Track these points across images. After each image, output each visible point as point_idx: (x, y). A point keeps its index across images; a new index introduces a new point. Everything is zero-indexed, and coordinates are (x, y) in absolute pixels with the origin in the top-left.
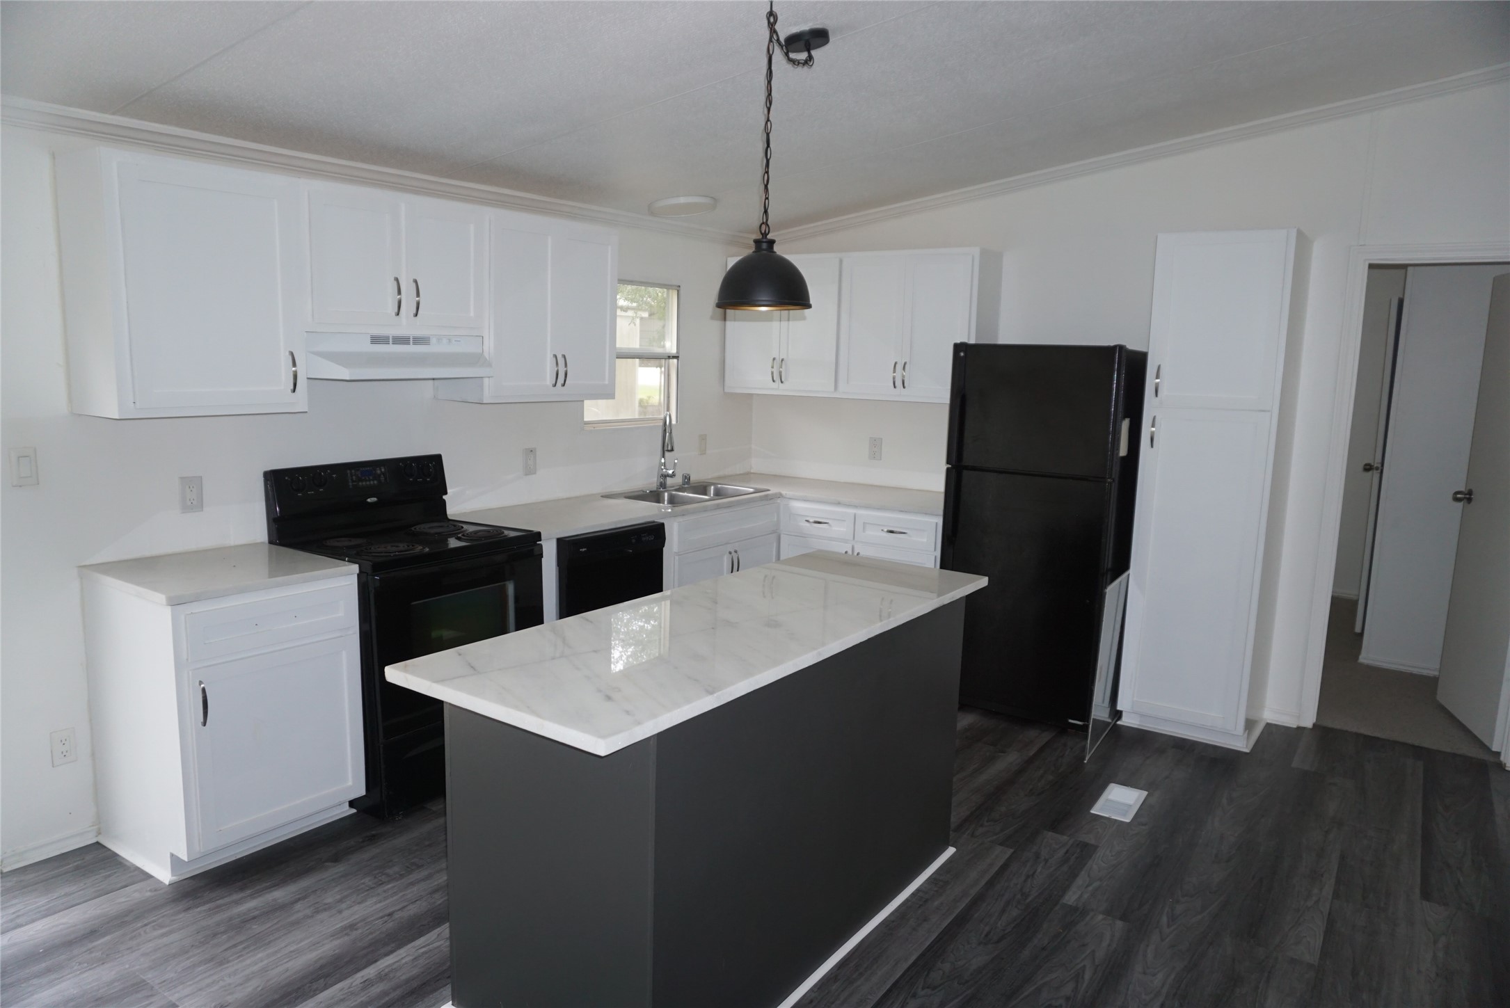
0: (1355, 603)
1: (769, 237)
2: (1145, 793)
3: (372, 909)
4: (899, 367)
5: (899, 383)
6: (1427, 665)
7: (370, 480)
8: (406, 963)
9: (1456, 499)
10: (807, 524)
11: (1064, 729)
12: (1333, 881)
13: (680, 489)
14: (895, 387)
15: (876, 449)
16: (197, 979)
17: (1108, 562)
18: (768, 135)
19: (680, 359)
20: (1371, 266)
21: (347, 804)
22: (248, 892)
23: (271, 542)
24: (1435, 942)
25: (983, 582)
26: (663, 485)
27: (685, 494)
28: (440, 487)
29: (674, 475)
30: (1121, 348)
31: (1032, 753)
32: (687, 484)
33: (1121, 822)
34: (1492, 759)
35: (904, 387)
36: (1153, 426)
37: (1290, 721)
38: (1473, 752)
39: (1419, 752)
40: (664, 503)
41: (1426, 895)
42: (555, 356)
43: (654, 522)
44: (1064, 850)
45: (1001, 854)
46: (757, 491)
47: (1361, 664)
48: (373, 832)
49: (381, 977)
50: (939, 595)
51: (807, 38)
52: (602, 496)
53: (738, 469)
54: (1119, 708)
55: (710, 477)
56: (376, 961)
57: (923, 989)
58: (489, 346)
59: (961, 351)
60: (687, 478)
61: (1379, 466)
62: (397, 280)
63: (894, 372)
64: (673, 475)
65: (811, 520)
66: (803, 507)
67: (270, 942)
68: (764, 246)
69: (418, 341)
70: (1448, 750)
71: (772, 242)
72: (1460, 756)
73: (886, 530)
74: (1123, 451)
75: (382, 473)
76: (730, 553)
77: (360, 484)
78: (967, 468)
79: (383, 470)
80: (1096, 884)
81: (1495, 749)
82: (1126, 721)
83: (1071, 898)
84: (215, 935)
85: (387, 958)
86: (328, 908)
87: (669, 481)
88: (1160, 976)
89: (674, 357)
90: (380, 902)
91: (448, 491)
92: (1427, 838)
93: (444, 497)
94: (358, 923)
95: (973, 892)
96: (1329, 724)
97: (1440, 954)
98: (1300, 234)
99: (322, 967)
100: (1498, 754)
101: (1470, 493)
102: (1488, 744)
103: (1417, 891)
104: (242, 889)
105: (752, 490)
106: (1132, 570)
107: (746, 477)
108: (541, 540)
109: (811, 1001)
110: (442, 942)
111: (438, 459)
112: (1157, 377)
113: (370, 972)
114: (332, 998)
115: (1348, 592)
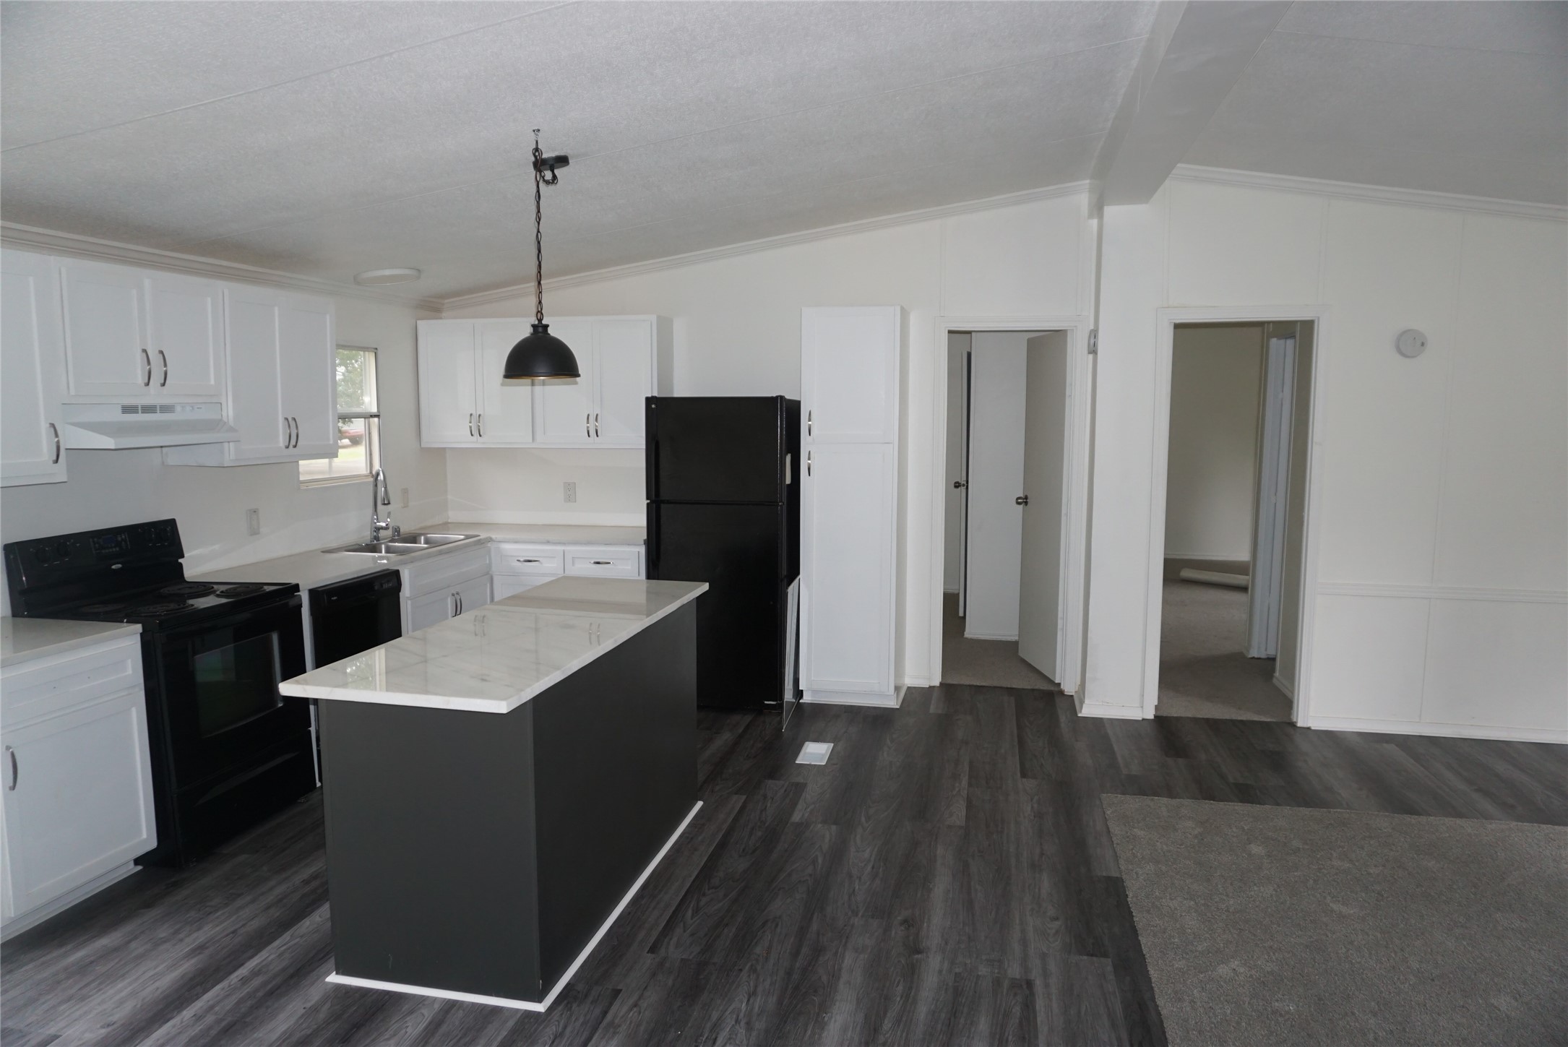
0: (958, 595)
1: (544, 322)
2: (832, 744)
3: (212, 932)
4: (592, 419)
5: (592, 432)
6: (1009, 632)
7: (112, 548)
8: (273, 960)
9: (1019, 503)
10: (519, 564)
11: (761, 710)
12: (967, 777)
13: (393, 541)
14: (589, 436)
15: (570, 492)
16: (66, 1014)
17: (784, 571)
18: (539, 243)
19: (381, 417)
20: (950, 332)
21: (132, 863)
22: (69, 947)
23: (15, 614)
24: (1032, 800)
25: (705, 587)
26: (377, 538)
27: (397, 544)
28: (177, 550)
29: (388, 528)
30: (782, 397)
31: (740, 731)
32: (398, 535)
33: (820, 765)
34: (1056, 689)
35: (597, 436)
36: (809, 459)
37: (924, 684)
38: (1044, 686)
39: (1010, 691)
40: (381, 552)
41: (1024, 775)
42: (287, 419)
43: (388, 570)
44: (783, 791)
45: (737, 801)
46: (467, 537)
47: (966, 638)
48: (173, 880)
49: (255, 973)
50: (648, 615)
51: (551, 163)
52: (323, 552)
53: (438, 520)
54: (800, 689)
55: (413, 529)
56: (243, 964)
57: (709, 889)
58: (229, 412)
59: (652, 404)
60: (397, 530)
61: (965, 483)
62: (145, 351)
63: (588, 423)
64: (386, 528)
65: (522, 560)
66: (513, 549)
67: (123, 975)
68: (540, 329)
69: (166, 409)
70: (1029, 687)
71: (547, 326)
72: (1036, 690)
73: (592, 562)
74: (788, 481)
75: (122, 540)
76: (453, 595)
77: (103, 551)
78: (663, 502)
79: (123, 537)
80: (812, 807)
81: (1056, 682)
82: (807, 698)
83: (796, 817)
84: (59, 982)
85: (252, 960)
86: (164, 941)
87: (382, 533)
88: (868, 851)
89: (373, 416)
90: (217, 926)
91: (185, 555)
92: (1021, 743)
93: (180, 561)
94: (206, 943)
95: (725, 827)
96: (950, 681)
97: (1035, 806)
98: (902, 308)
99: (191, 979)
100: (1059, 684)
101: (1026, 498)
102: (1052, 679)
103: (1019, 774)
104: (61, 945)
105: (462, 537)
106: (801, 576)
107: (445, 526)
108: (299, 591)
109: (629, 913)
110: (298, 940)
111: (172, 523)
112: (810, 420)
113: (243, 971)
114: (218, 996)
115: (953, 589)
